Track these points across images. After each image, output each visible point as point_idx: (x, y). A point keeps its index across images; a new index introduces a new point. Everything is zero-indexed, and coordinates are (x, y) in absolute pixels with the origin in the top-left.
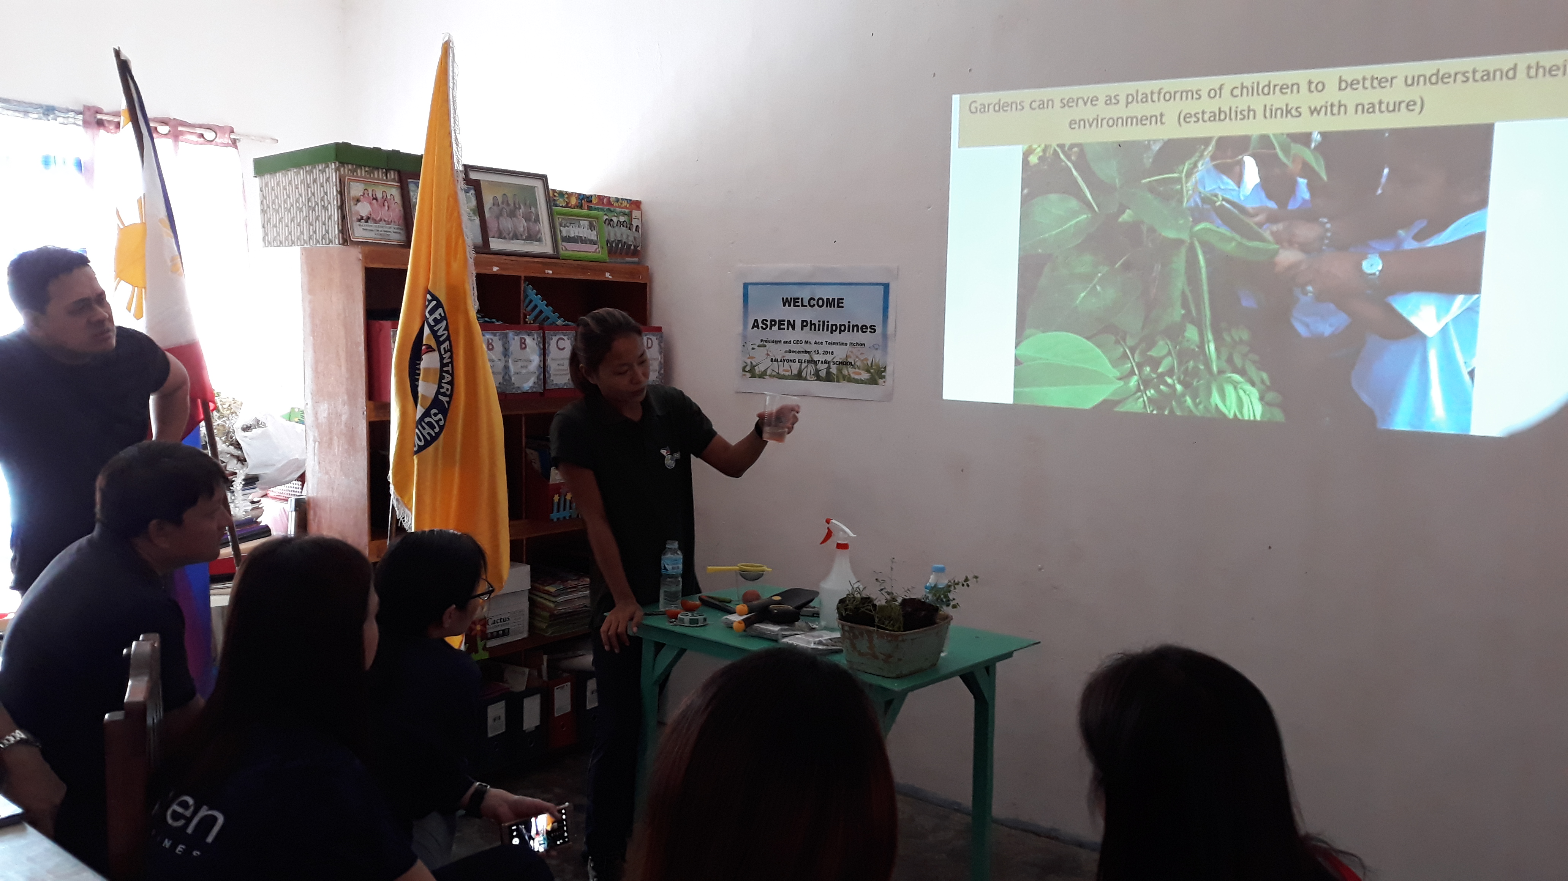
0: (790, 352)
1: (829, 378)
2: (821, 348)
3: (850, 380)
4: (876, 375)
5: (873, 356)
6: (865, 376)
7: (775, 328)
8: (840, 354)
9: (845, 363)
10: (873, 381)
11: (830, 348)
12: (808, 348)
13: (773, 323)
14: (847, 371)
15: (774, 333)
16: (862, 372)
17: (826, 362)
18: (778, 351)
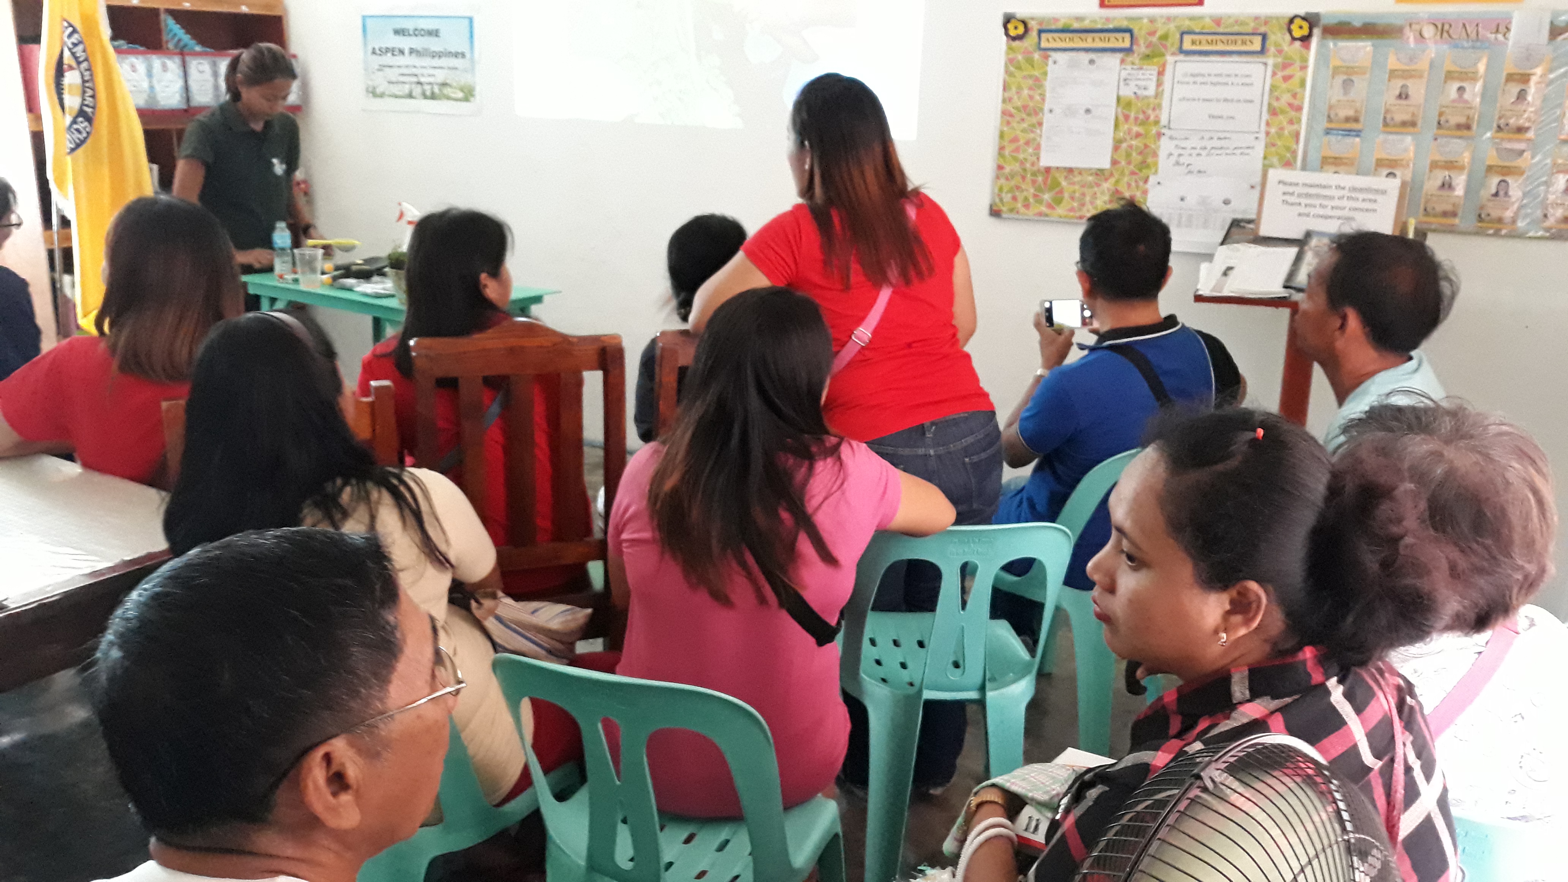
0: (403, 75)
1: (433, 97)
2: (425, 71)
3: (449, 98)
4: (468, 94)
5: (465, 79)
6: (460, 95)
7: (389, 55)
8: (441, 76)
9: (444, 85)
10: (466, 99)
11: (432, 71)
12: (414, 71)
13: (387, 50)
14: (447, 91)
15: (388, 59)
16: (458, 91)
17: (430, 84)
18: (393, 75)
